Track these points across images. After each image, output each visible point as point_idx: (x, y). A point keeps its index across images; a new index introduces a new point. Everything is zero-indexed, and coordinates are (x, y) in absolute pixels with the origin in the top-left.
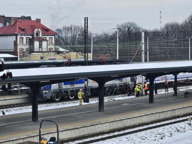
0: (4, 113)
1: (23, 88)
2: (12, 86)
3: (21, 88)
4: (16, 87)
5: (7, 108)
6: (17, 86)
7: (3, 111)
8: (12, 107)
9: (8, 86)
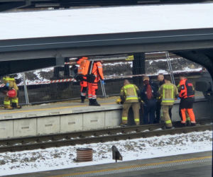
0: (117, 155)
1: (187, 69)
2: (151, 62)
3: (181, 68)
4: (163, 66)
5: (129, 138)
6: (166, 62)
7: (114, 147)
8: (146, 133)
9: (133, 61)
